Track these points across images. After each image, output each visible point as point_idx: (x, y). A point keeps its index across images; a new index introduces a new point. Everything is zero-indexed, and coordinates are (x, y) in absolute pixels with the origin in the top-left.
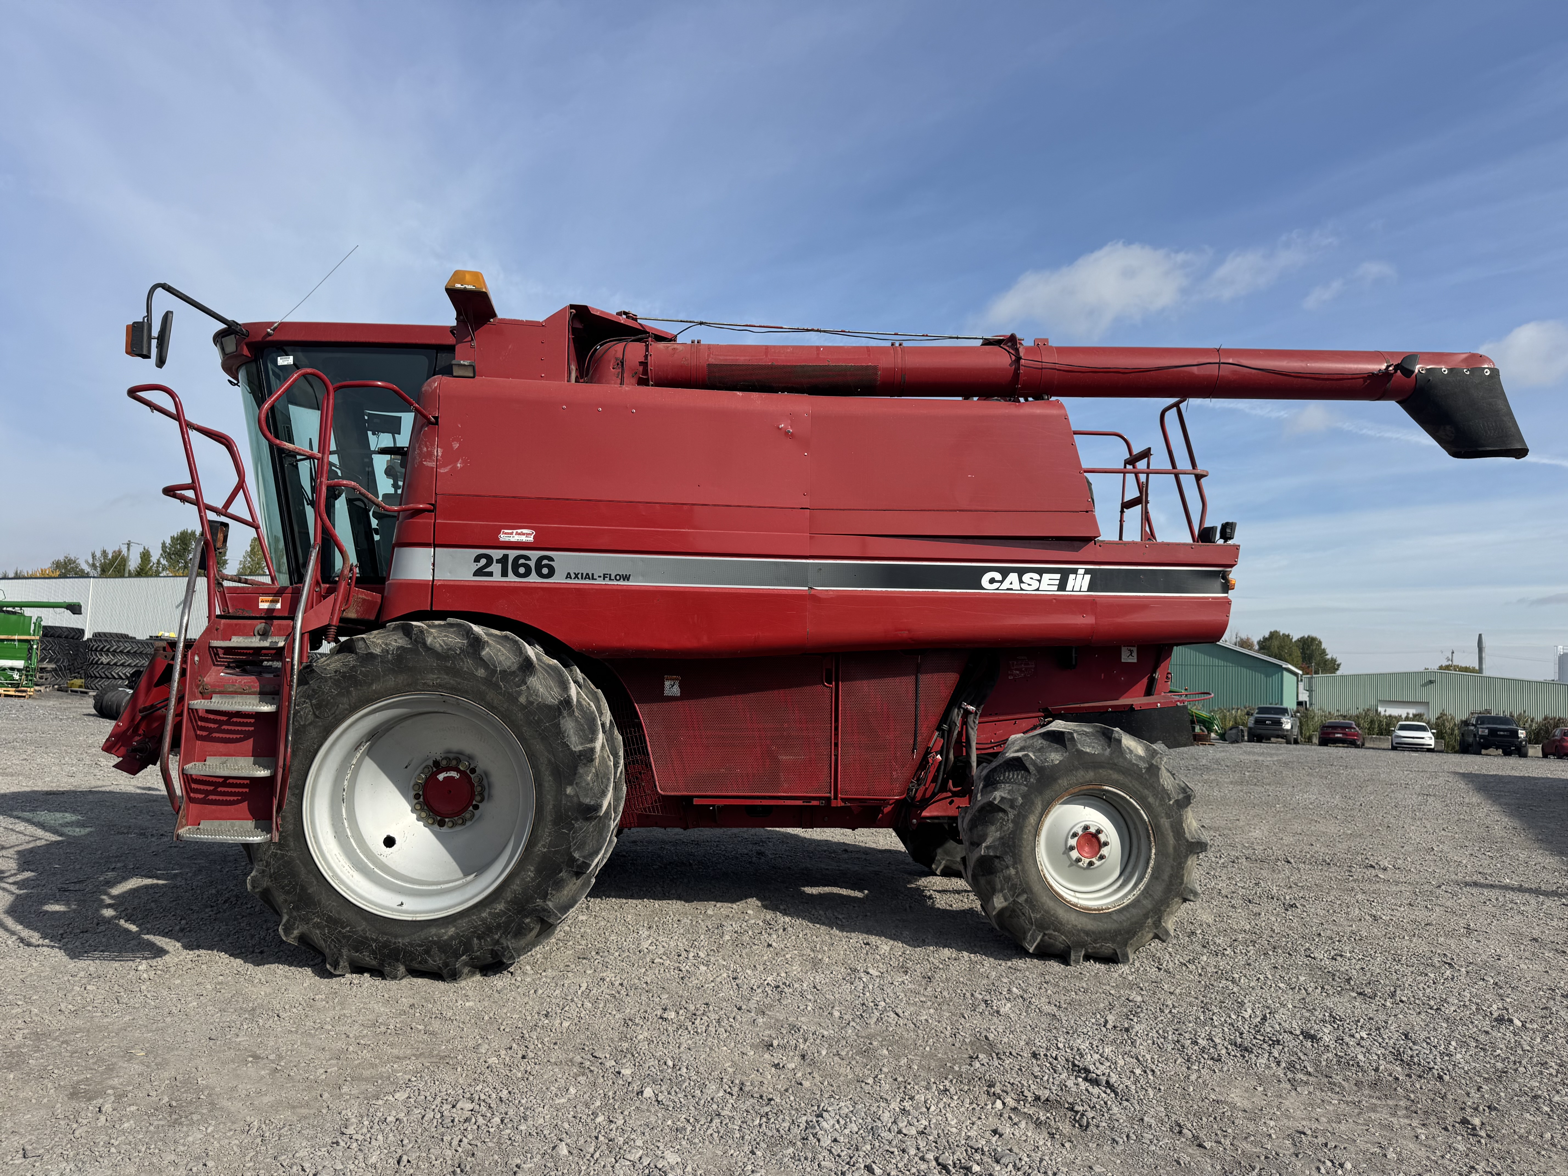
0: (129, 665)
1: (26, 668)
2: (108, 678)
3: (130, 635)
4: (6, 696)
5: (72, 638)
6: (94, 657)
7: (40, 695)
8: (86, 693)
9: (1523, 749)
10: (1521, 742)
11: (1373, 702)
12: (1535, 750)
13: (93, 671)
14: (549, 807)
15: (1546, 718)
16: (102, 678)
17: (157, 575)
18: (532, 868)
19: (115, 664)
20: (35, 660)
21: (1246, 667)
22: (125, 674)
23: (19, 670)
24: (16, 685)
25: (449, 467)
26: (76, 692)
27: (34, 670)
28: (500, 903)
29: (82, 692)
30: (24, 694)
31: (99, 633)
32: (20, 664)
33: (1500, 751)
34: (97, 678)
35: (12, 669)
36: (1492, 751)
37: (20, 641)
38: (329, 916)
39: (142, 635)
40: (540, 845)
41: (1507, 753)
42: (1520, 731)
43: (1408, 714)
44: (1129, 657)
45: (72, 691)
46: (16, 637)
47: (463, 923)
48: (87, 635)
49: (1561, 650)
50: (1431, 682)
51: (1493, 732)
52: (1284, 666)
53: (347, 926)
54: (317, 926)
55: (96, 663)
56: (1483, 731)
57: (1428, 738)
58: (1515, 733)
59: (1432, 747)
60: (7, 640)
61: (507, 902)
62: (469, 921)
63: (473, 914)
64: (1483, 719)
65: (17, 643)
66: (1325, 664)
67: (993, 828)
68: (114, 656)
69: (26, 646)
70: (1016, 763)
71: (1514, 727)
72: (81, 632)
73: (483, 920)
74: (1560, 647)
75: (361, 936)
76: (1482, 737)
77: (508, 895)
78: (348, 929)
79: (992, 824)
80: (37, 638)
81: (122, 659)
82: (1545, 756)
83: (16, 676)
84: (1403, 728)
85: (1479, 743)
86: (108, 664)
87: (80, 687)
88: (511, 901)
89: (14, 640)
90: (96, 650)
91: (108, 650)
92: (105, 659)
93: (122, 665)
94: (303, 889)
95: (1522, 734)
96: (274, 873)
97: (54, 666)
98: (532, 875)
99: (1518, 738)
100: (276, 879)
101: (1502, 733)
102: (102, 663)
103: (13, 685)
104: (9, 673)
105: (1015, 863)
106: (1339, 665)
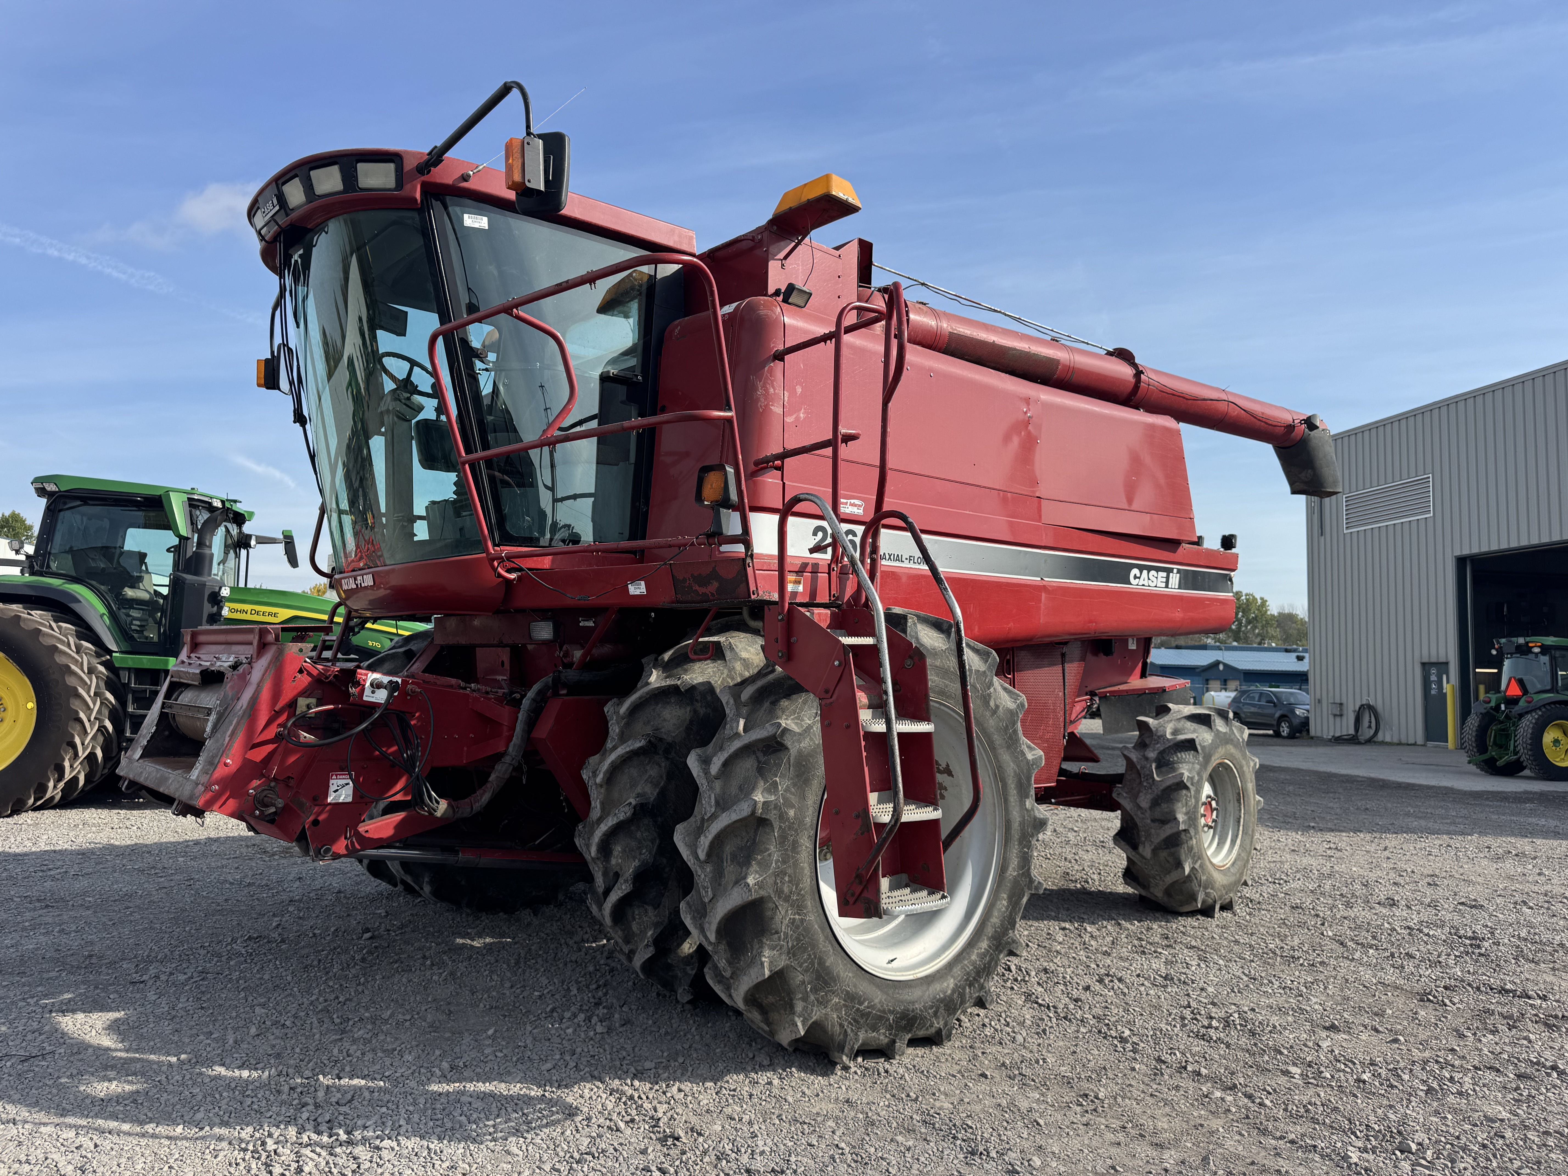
14: (1016, 826)
18: (1005, 896)
25: (794, 416)
28: (983, 941)
38: (847, 992)
40: (1010, 869)
44: (1132, 646)
47: (957, 971)
53: (865, 1000)
54: (836, 1007)
61: (989, 939)
62: (962, 968)
63: (964, 958)
67: (1180, 805)
70: (1187, 744)
73: (973, 963)
75: (879, 1010)
77: (989, 931)
78: (866, 1004)
79: (1179, 801)
88: (992, 937)
94: (821, 962)
96: (793, 946)
98: (1006, 904)
100: (794, 955)
105: (1196, 834)
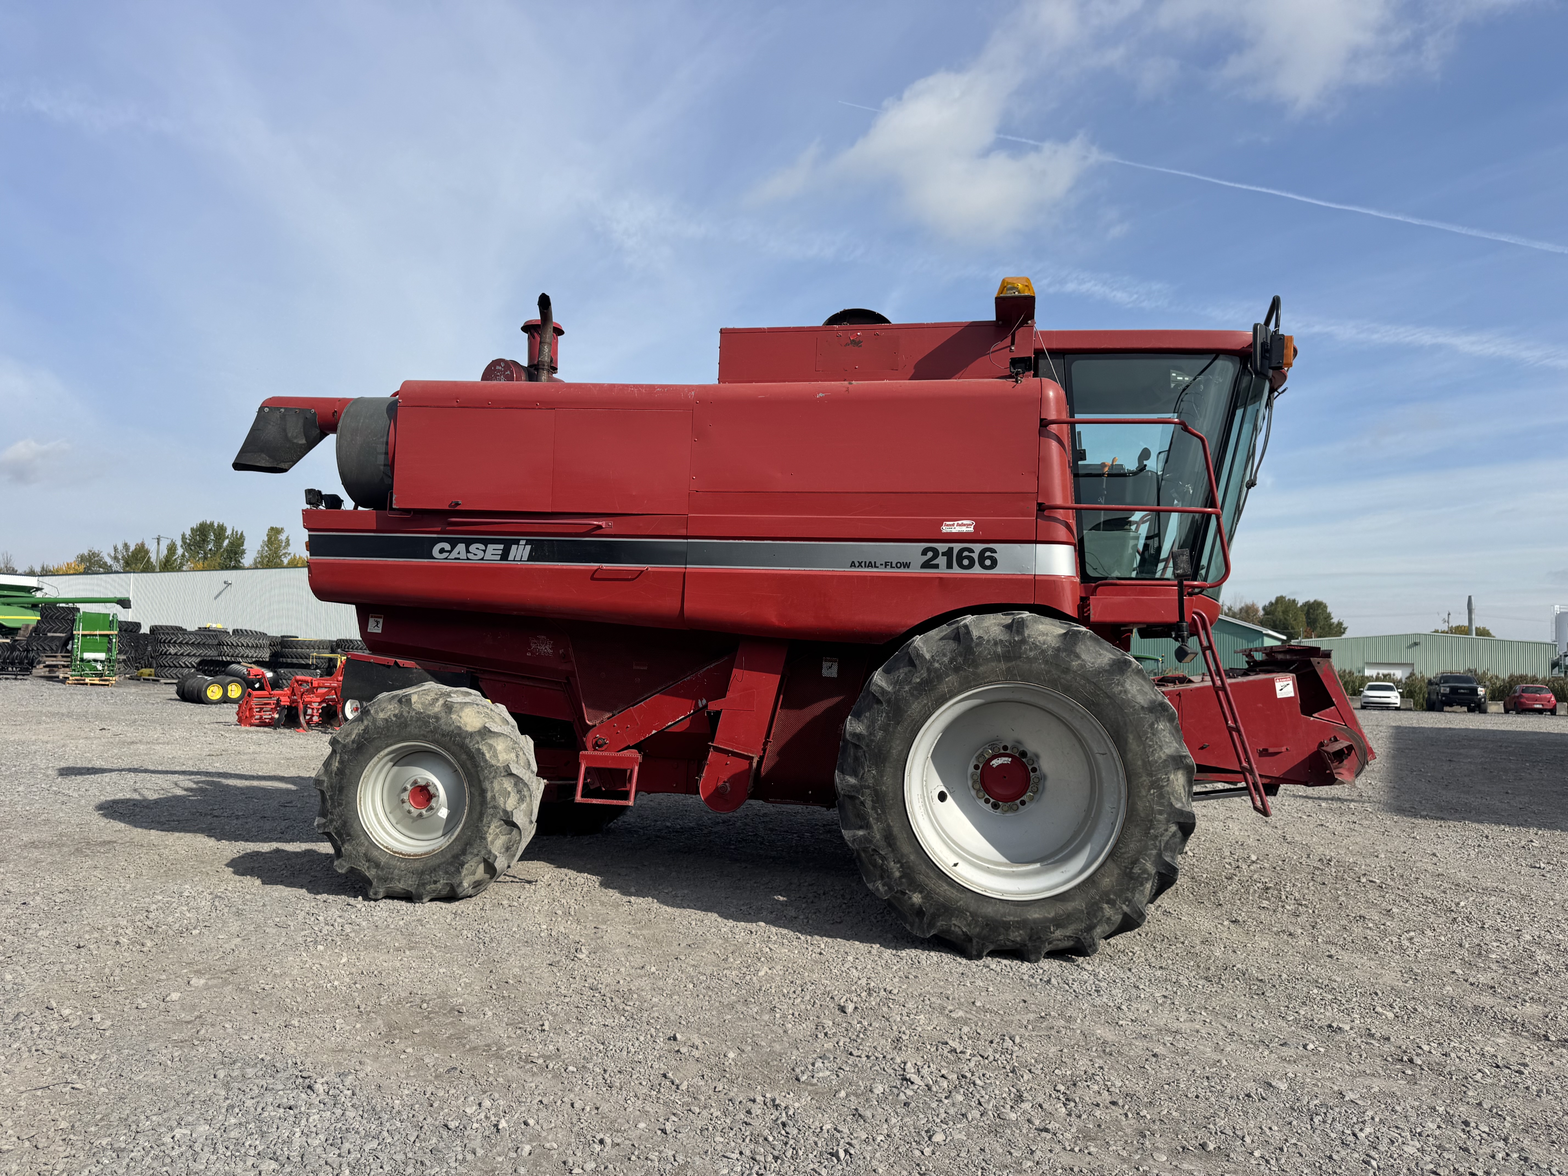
0: (194, 655)
1: (109, 660)
2: (176, 667)
3: (184, 627)
4: (92, 684)
5: (131, 631)
6: (163, 648)
7: (118, 684)
8: (158, 681)
9: (1483, 706)
10: (1480, 699)
11: (1360, 665)
12: (1496, 707)
13: (163, 661)
15: (1511, 676)
16: (171, 667)
17: (179, 570)
19: (182, 654)
20: (115, 652)
21: (1229, 634)
22: (191, 663)
23: (101, 662)
24: (100, 675)
26: (148, 680)
27: (114, 661)
29: (154, 680)
30: (107, 683)
31: (156, 626)
32: (102, 656)
33: (1465, 709)
34: (166, 667)
35: (96, 661)
36: (1456, 708)
37: (100, 635)
39: (191, 627)
41: (1471, 710)
42: (1479, 689)
43: (1378, 674)
45: (144, 679)
46: (98, 632)
48: (145, 630)
49: (1557, 609)
50: (1416, 644)
51: (1454, 690)
52: (1264, 632)
55: (165, 654)
56: (1445, 689)
57: (1394, 697)
58: (1474, 691)
59: (1398, 705)
60: (90, 635)
64: (1445, 679)
65: (98, 638)
66: (1330, 628)
68: (180, 647)
69: (106, 640)
71: (1475, 685)
72: (138, 625)
74: (1557, 607)
76: (1444, 695)
80: (116, 632)
81: (187, 649)
82: (1507, 711)
83: (99, 667)
84: (1372, 688)
85: (1441, 701)
86: (176, 654)
87: (150, 675)
89: (96, 635)
90: (164, 642)
91: (175, 642)
92: (172, 650)
93: (188, 655)
95: (1481, 691)
97: (125, 657)
99: (1478, 695)
101: (1462, 691)
102: (170, 654)
103: (97, 675)
104: (94, 664)
106: (1345, 629)
